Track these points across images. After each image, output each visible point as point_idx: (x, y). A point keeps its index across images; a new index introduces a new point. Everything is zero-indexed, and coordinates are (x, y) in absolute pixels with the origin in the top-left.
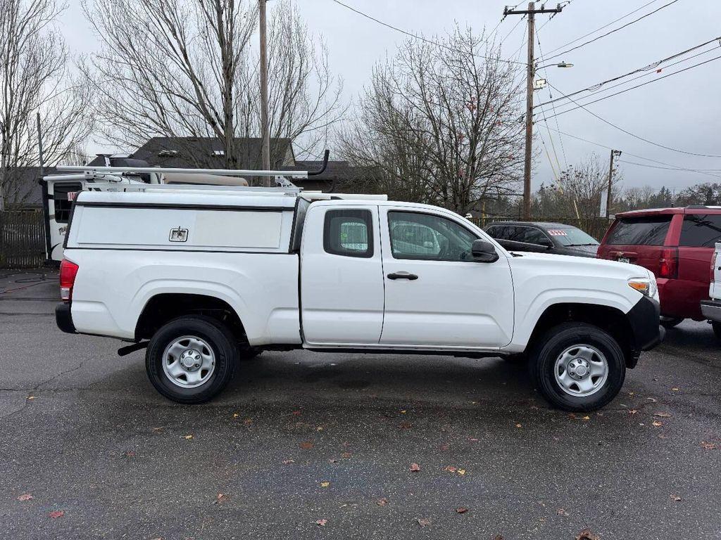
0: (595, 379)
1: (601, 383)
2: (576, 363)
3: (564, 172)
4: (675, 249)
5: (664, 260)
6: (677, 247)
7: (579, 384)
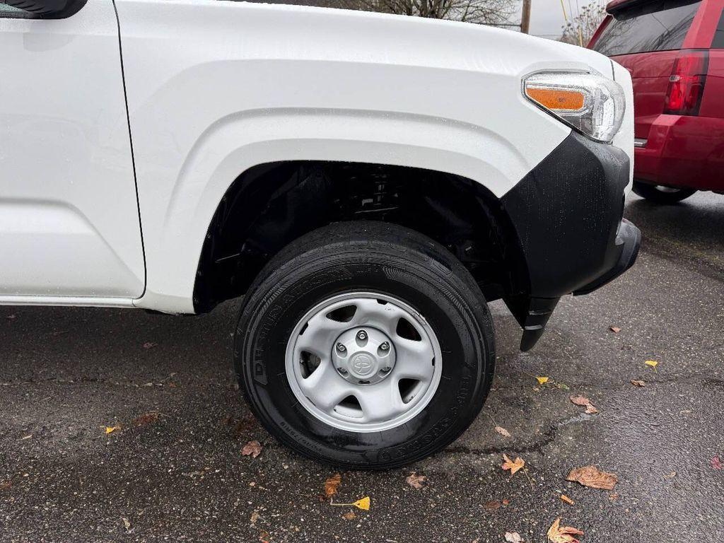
0: (406, 386)
1: (423, 396)
2: (351, 343)
3: (584, 8)
4: (702, 54)
5: (677, 78)
6: (707, 49)
7: (361, 394)
